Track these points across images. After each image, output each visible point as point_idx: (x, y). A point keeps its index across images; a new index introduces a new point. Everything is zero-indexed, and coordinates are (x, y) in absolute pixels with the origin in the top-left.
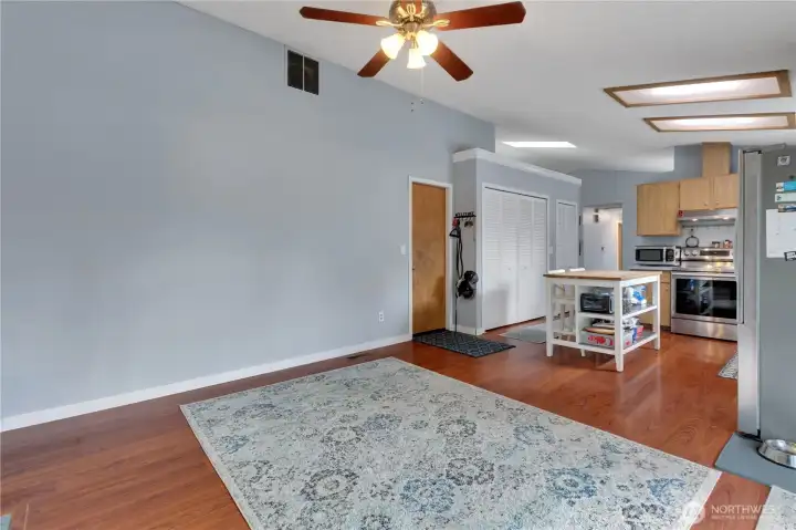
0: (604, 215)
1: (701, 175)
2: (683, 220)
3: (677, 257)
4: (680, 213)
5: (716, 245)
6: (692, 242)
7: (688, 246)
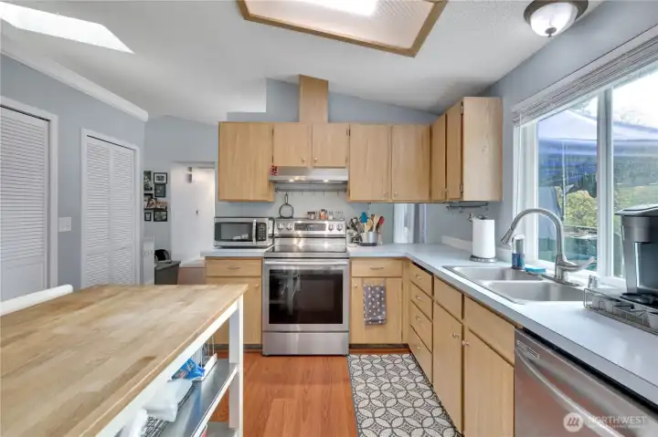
0: (199, 176)
1: (297, 120)
2: (278, 181)
3: (269, 232)
4: (274, 170)
5: (312, 217)
6: (286, 212)
7: (282, 217)
